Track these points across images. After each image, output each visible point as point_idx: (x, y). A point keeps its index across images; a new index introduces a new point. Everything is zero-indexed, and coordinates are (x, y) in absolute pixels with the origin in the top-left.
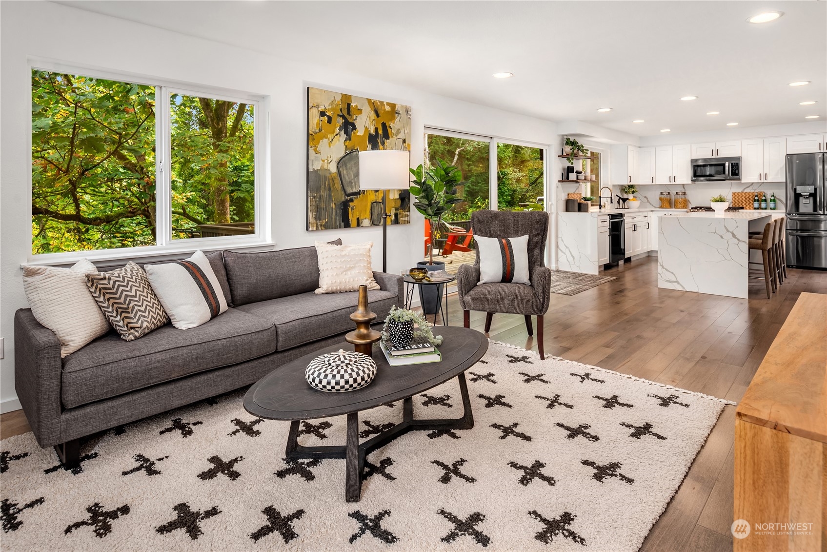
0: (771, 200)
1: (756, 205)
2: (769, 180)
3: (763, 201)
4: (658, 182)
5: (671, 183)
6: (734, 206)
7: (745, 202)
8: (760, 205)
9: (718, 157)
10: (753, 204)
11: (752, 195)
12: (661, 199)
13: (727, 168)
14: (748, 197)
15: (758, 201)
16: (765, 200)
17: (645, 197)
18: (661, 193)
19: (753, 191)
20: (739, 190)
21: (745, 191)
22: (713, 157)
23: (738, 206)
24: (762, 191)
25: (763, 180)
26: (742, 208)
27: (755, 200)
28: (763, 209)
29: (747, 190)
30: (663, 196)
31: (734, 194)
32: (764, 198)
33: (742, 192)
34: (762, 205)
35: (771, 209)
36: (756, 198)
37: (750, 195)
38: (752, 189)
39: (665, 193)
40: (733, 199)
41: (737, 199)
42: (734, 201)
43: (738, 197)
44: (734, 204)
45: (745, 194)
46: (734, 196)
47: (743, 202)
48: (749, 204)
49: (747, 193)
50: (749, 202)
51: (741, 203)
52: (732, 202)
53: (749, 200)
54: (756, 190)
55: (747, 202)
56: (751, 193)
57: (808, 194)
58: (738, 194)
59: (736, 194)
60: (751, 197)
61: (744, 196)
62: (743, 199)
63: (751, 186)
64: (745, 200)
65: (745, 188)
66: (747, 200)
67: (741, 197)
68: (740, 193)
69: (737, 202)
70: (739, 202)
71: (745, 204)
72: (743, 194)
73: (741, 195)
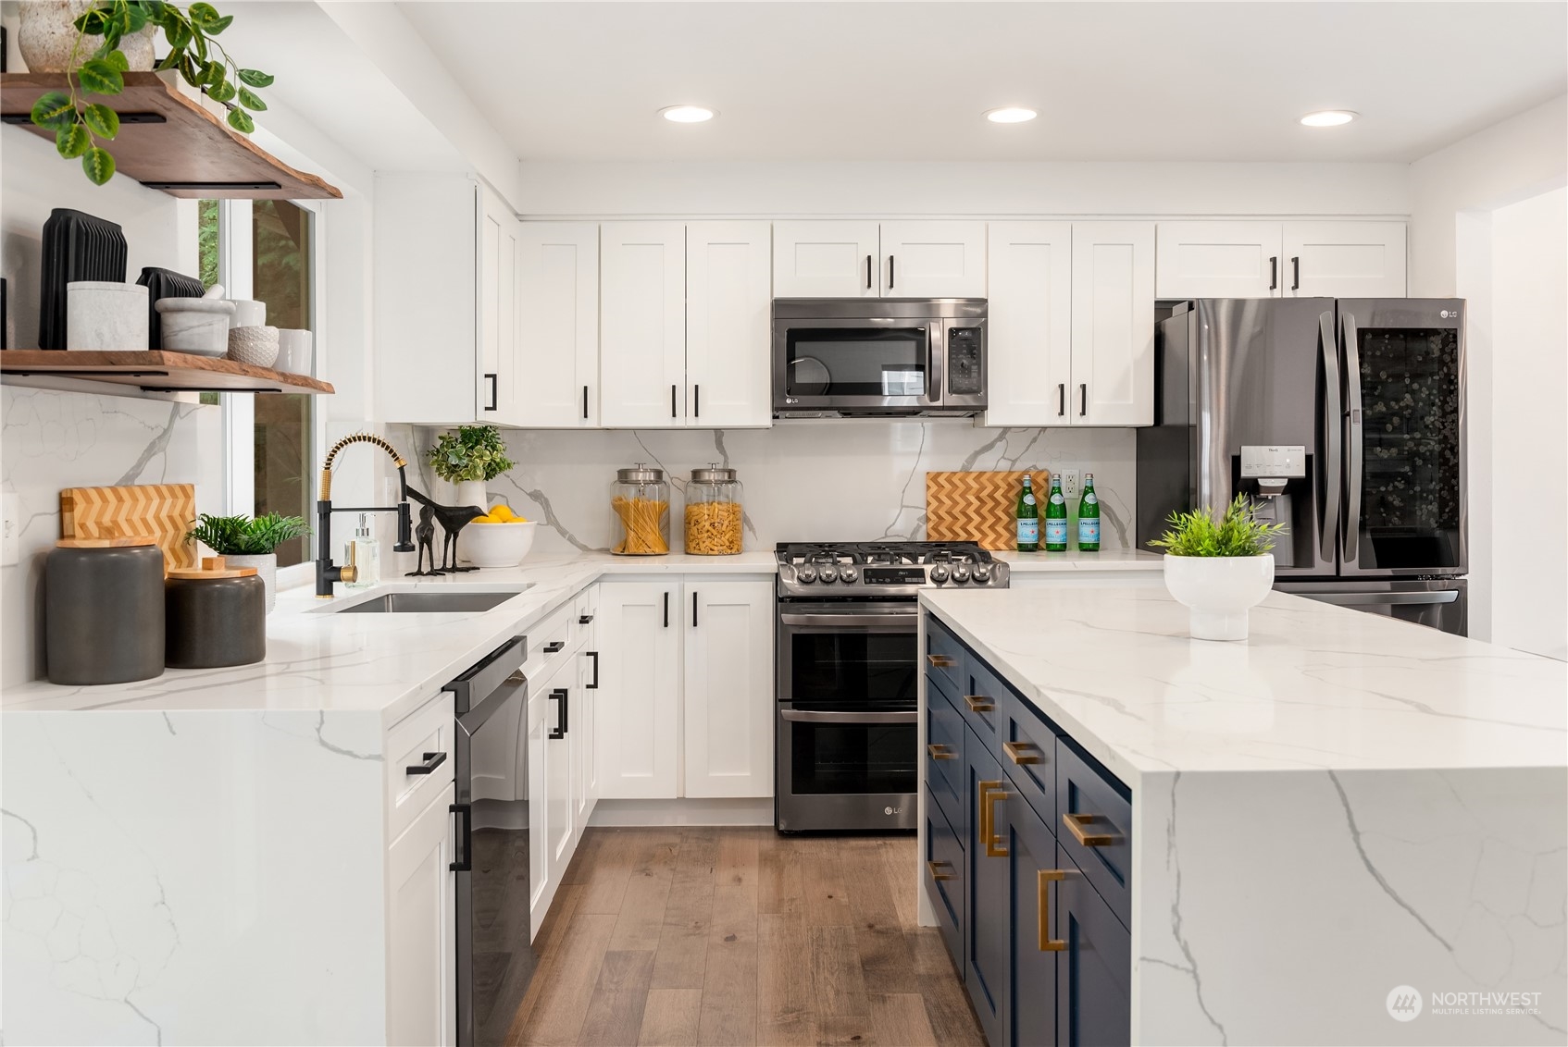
0: (1082, 510)
1: (1027, 531)
2: (1091, 417)
3: (1051, 511)
4: (610, 414)
5: (679, 422)
6: (935, 537)
7: (977, 519)
8: (1043, 529)
10: (1013, 527)
11: (1004, 487)
12: (615, 504)
14: (991, 496)
15: (1034, 512)
16: (1061, 510)
18: (624, 476)
19: (1004, 466)
20: (954, 462)
21: (977, 467)
22: (872, 293)
23: (949, 537)
24: (1041, 466)
25: (1072, 418)
27: (1023, 512)
28: (1051, 548)
29: (988, 462)
30: (628, 492)
31: (935, 477)
32: (1054, 499)
33: (967, 472)
34: (1050, 530)
35: (1084, 548)
36: (1029, 500)
37: (997, 488)
38: (1003, 457)
39: (641, 477)
40: (928, 504)
41: (948, 502)
42: (935, 513)
43: (949, 496)
44: (935, 529)
45: (977, 479)
46: (934, 488)
47: (970, 520)
48: (992, 527)
49: (984, 479)
50: (991, 520)
51: (963, 520)
52: (928, 519)
53: (991, 511)
54: (1014, 462)
55: (984, 519)
56: (1001, 476)
57: (1284, 483)
58: (949, 480)
59: (941, 480)
60: (998, 495)
61: (974, 491)
62: (970, 504)
63: (999, 443)
64: (977, 512)
65: (977, 454)
66: (984, 511)
67: (962, 495)
68: (959, 476)
69: (948, 519)
70: (956, 518)
71: (978, 528)
72: (970, 480)
73: (962, 487)
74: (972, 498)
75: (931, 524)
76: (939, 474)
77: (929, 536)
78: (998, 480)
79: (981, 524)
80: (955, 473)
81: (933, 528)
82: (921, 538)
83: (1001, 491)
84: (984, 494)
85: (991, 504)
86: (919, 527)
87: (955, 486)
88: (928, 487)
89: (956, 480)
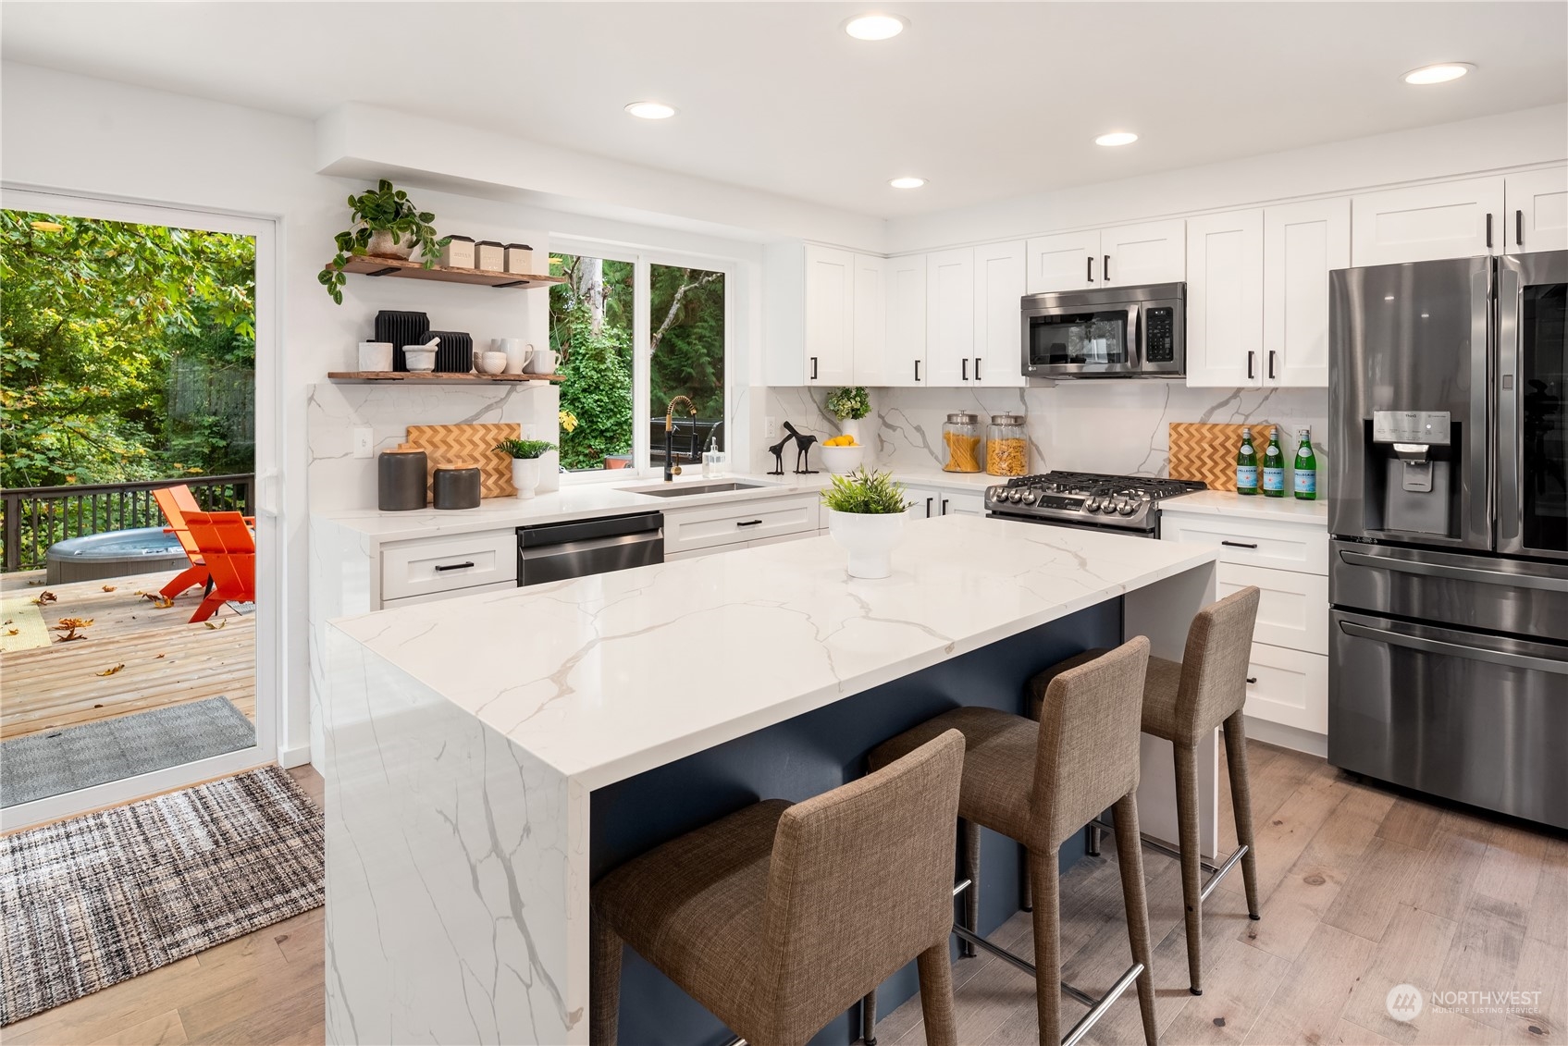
0: (1299, 463)
1: (1244, 477)
2: (1285, 379)
3: (1267, 461)
4: (932, 379)
5: (971, 384)
6: (1175, 476)
7: (1210, 463)
8: (1260, 476)
9: (1110, 285)
10: (1235, 472)
11: (1234, 438)
12: (947, 437)
13: (1131, 329)
14: (1222, 445)
15: (1251, 460)
16: (1278, 461)
17: (918, 429)
18: (950, 419)
19: (1239, 420)
20: (1193, 416)
21: (1213, 420)
22: (1093, 286)
23: (1186, 477)
24: (1273, 420)
25: (1261, 380)
26: (1200, 486)
27: (1241, 459)
28: (1268, 494)
29: (1221, 417)
30: (952, 428)
31: (1175, 427)
32: (1272, 451)
33: (1203, 424)
34: (1266, 478)
35: (1299, 497)
36: (1246, 450)
37: (1228, 438)
38: (1237, 412)
39: (959, 420)
40: (1170, 448)
41: (1186, 448)
42: (1175, 455)
43: (1187, 443)
44: (1175, 468)
45: (1210, 430)
46: (1175, 436)
47: (1204, 464)
48: (1223, 471)
49: (1216, 430)
50: (1222, 465)
51: (1198, 463)
52: (1170, 461)
53: (1223, 457)
54: (1247, 417)
55: (1216, 464)
56: (1232, 428)
57: (1425, 448)
58: (1187, 430)
59: (1181, 429)
60: (1229, 444)
61: (1207, 440)
62: (1204, 451)
63: (1233, 401)
64: (1210, 457)
65: (1213, 409)
66: (1216, 457)
67: (1198, 443)
68: (1195, 427)
69: (1186, 462)
70: (1192, 462)
71: (1211, 471)
72: (1205, 431)
73: (1198, 436)
74: (1206, 446)
75: (1172, 465)
76: (1179, 425)
77: (1170, 475)
78: (1229, 431)
79: (1213, 467)
80: (1191, 424)
81: (1173, 468)
82: (1165, 476)
83: (1231, 441)
84: (1216, 443)
85: (1222, 451)
86: (1164, 466)
87: (1192, 436)
88: (1170, 435)
89: (1192, 430)
